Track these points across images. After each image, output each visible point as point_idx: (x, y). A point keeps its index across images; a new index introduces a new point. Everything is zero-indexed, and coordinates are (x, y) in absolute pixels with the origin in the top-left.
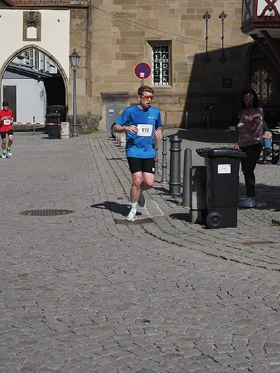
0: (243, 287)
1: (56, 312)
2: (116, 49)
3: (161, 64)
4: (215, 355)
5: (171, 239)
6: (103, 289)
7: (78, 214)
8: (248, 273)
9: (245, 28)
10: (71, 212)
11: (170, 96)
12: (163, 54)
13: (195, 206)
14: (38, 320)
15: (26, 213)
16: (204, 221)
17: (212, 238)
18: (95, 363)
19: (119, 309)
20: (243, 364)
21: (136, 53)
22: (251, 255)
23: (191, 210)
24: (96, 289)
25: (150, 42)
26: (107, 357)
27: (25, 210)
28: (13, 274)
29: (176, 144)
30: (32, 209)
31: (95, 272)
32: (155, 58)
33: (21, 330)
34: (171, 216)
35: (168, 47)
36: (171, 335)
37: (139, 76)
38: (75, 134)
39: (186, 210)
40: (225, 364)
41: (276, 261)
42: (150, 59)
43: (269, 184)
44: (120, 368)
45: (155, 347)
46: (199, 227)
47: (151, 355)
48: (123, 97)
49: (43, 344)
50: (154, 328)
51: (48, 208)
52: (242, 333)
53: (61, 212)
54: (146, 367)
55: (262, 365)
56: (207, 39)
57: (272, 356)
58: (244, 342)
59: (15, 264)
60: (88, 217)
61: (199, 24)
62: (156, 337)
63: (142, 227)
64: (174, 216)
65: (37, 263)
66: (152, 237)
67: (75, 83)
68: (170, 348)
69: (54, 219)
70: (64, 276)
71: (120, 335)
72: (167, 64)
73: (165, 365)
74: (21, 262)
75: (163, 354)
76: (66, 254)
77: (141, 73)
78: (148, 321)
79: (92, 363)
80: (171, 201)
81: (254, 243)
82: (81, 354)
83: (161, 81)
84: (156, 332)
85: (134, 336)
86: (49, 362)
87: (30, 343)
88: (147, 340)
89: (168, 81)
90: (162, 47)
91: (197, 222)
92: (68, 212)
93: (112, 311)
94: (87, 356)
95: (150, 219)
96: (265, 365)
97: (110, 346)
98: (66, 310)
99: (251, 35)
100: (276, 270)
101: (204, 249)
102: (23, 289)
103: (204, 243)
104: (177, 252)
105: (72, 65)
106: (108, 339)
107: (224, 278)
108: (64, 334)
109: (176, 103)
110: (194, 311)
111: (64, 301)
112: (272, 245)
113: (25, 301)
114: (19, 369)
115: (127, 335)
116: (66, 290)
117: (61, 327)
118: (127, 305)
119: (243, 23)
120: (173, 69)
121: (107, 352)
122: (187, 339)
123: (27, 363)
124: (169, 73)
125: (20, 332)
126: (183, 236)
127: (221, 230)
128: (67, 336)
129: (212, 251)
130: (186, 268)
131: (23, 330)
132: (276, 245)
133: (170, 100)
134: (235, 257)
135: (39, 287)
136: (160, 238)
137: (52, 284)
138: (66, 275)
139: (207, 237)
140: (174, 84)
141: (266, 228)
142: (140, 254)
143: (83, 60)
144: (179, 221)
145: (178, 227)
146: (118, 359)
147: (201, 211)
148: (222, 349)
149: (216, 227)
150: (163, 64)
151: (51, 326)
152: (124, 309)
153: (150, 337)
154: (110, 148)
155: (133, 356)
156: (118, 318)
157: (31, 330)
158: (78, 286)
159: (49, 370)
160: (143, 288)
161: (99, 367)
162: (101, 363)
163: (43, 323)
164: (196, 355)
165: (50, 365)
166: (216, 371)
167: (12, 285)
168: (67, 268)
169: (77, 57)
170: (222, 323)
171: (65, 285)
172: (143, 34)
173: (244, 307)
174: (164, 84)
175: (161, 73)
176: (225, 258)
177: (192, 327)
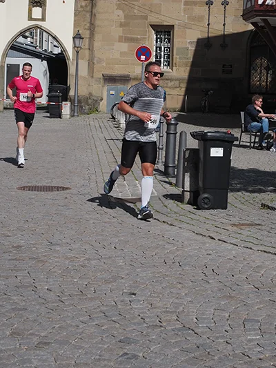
0: (228, 265)
1: (47, 282)
2: (119, 32)
3: (163, 49)
4: (196, 327)
5: (163, 218)
6: (93, 262)
7: (74, 191)
8: (234, 253)
9: (246, 15)
10: (67, 189)
11: (171, 80)
12: (165, 39)
13: (187, 187)
14: (29, 289)
15: (24, 188)
16: (195, 202)
17: (201, 219)
18: (81, 331)
19: (107, 282)
20: (222, 337)
21: (139, 37)
22: (238, 236)
23: (184, 191)
24: (86, 262)
25: (153, 26)
26: (93, 326)
27: (22, 185)
28: (7, 245)
29: (172, 127)
30: (29, 185)
31: (87, 247)
32: (157, 42)
33: (12, 298)
34: (164, 196)
35: (170, 32)
36: (155, 308)
37: (139, 59)
38: (76, 114)
39: (178, 191)
40: (205, 336)
41: (262, 243)
42: (152, 42)
43: (262, 169)
44: (104, 336)
45: (140, 318)
46: (190, 208)
47: (135, 325)
48: (124, 79)
49: (32, 311)
50: (139, 301)
51: (45, 184)
52: (223, 308)
53: (58, 189)
54: (129, 336)
55: (240, 339)
56: (208, 25)
57: (250, 330)
58: (225, 316)
59: (10, 236)
60: (83, 195)
61: (201, 10)
62: (141, 309)
63: (136, 206)
64: (166, 196)
65: (31, 236)
67: (77, 64)
68: (153, 319)
69: (50, 195)
71: (107, 305)
72: (169, 48)
73: (147, 335)
74: (16, 235)
75: (146, 325)
76: (59, 229)
77: (142, 57)
78: (134, 294)
79: (78, 331)
80: (165, 182)
81: (243, 225)
82: (68, 322)
84: (141, 304)
85: (120, 307)
86: (37, 328)
87: (21, 310)
88: (132, 312)
89: (169, 65)
90: (164, 31)
91: (188, 203)
92: (64, 189)
93: (100, 284)
94: (74, 324)
96: (243, 339)
97: (96, 316)
98: (57, 281)
99: (252, 23)
100: (261, 251)
101: (194, 228)
102: (16, 259)
103: (193, 222)
104: (167, 231)
105: (75, 46)
106: (94, 309)
107: (210, 257)
108: (53, 303)
109: (176, 87)
110: (180, 286)
111: (54, 272)
112: (259, 227)
113: (17, 271)
114: (8, 333)
115: (113, 306)
116: (58, 262)
117: (51, 296)
118: (115, 278)
119: (244, 10)
120: (175, 53)
121: (94, 321)
122: (171, 312)
123: (16, 328)
124: (171, 57)
125: (10, 299)
126: (174, 216)
127: (211, 211)
128: (56, 305)
129: (200, 231)
130: (174, 246)
131: (14, 298)
132: (263, 228)
133: (170, 84)
134: (223, 238)
135: (32, 258)
137: (45, 256)
138: (58, 248)
139: (197, 217)
140: (174, 68)
141: (255, 211)
142: (131, 231)
143: (87, 41)
144: (171, 201)
145: (169, 206)
146: (103, 328)
147: (193, 192)
148: (203, 323)
149: (207, 209)
150: (165, 48)
151: (41, 295)
152: (112, 282)
153: (135, 308)
154: (109, 129)
155: (118, 325)
156: (106, 290)
157: (21, 298)
158: (69, 259)
159: (37, 335)
160: (132, 263)
161: (84, 335)
162: (87, 331)
163: (33, 292)
164: (178, 326)
165: (38, 331)
166: (195, 342)
167: (6, 256)
168: (60, 242)
169: (80, 38)
170: (205, 298)
171: (57, 258)
172: (146, 18)
173: (227, 284)
174: (165, 68)
175: (163, 57)
176: (213, 238)
177: (176, 301)
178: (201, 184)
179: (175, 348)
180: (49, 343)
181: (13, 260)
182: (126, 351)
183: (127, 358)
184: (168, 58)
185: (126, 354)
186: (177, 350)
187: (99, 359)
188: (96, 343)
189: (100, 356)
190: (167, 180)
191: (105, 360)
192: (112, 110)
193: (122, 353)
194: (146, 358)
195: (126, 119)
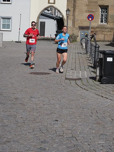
0: (104, 109)
1: (22, 114)
2: (85, 8)
3: (104, 15)
4: (77, 137)
5: (84, 87)
6: (46, 106)
8: (109, 103)
10: (50, 74)
11: (107, 28)
12: (105, 11)
13: (98, 74)
14: (13, 117)
16: (100, 81)
17: (101, 88)
18: (27, 136)
19: (48, 115)
20: (87, 142)
21: (94, 10)
23: (96, 76)
24: (43, 106)
25: (100, 6)
26: (33, 134)
27: (32, 72)
28: (13, 97)
29: (97, 48)
30: (35, 72)
31: (46, 99)
32: (101, 13)
33: (4, 121)
34: (90, 78)
35: (107, 8)
36: (64, 127)
37: (89, 19)
39: (94, 75)
40: (79, 141)
42: (99, 12)
44: (35, 139)
45: (55, 131)
46: (98, 83)
50: (58, 124)
51: (41, 72)
52: (93, 128)
53: (46, 74)
54: (46, 140)
57: (101, 139)
58: (93, 132)
59: (15, 94)
60: (55, 76)
63: (76, 82)
65: (25, 94)
66: (78, 86)
67: (67, 21)
68: (60, 133)
70: (33, 100)
71: (43, 125)
72: (107, 15)
74: (19, 93)
75: (56, 135)
76: (38, 91)
77: (91, 19)
78: (57, 121)
79: (25, 136)
80: (92, 71)
82: (23, 132)
83: (103, 22)
85: (48, 126)
86: (8, 134)
87: (5, 126)
88: (53, 129)
89: (106, 22)
90: (105, 8)
91: (98, 81)
92: (48, 74)
93: (44, 115)
94: (25, 133)
95: (80, 78)
96: (96, 143)
97: (36, 130)
98: (26, 114)
102: (13, 104)
103: (97, 90)
104: (84, 93)
105: (67, 14)
106: (37, 127)
107: (98, 105)
108: (21, 123)
109: (109, 32)
110: (78, 118)
111: (27, 110)
113: (11, 109)
115: (46, 126)
116: (31, 105)
117: (21, 120)
118: (52, 113)
120: (109, 17)
121: (34, 132)
122: (69, 129)
125: (3, 121)
126: (90, 86)
127: (107, 85)
129: (98, 93)
130: (84, 100)
131: (5, 121)
133: (107, 30)
134: (107, 97)
135: (20, 104)
136: (80, 87)
137: (26, 103)
138: (33, 99)
139: (99, 87)
140: (109, 23)
142: (68, 93)
143: (71, 13)
144: (91, 80)
145: (89, 82)
146: (37, 136)
147: (100, 76)
148: (82, 135)
149: (105, 84)
150: (105, 15)
151: (17, 120)
152: (50, 115)
153: (55, 127)
154: (79, 49)
155: (43, 134)
156: (45, 119)
157: (8, 121)
158: (36, 104)
159: (6, 138)
160: (62, 107)
161: (27, 138)
162: (29, 137)
163: (14, 118)
164: (69, 136)
165: (8, 136)
166: (74, 143)
167: (10, 102)
168: (36, 97)
169: (69, 11)
170: (87, 124)
171: (31, 103)
172: (97, 2)
173: (100, 118)
174: (105, 23)
175: (104, 19)
176: (103, 97)
177: (74, 124)
178: (103, 73)
179: (64, 146)
180: (10, 141)
181: (12, 104)
182: (42, 146)
183: (41, 150)
184: (106, 19)
185: (41, 148)
186: (65, 147)
187: (28, 150)
188: (30, 142)
189: (29, 148)
190: (94, 71)
191: (30, 150)
192: (81, 41)
193: (40, 147)
194: (49, 150)
195: (85, 44)
